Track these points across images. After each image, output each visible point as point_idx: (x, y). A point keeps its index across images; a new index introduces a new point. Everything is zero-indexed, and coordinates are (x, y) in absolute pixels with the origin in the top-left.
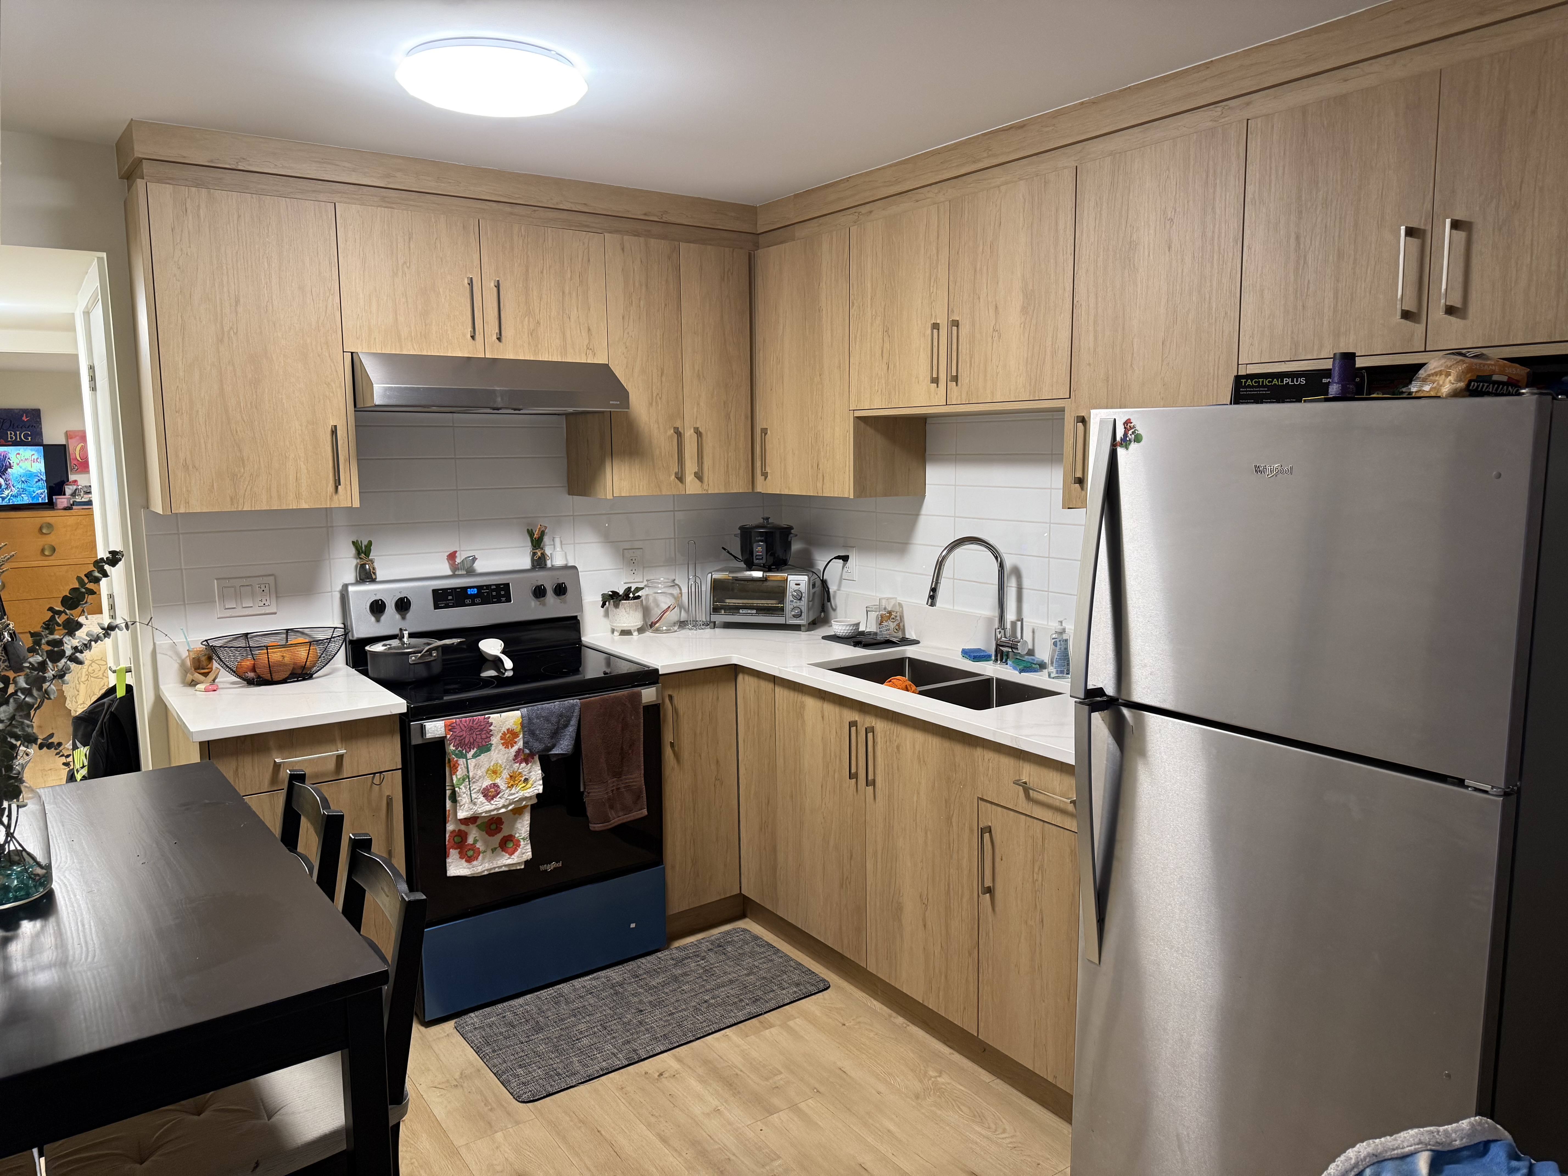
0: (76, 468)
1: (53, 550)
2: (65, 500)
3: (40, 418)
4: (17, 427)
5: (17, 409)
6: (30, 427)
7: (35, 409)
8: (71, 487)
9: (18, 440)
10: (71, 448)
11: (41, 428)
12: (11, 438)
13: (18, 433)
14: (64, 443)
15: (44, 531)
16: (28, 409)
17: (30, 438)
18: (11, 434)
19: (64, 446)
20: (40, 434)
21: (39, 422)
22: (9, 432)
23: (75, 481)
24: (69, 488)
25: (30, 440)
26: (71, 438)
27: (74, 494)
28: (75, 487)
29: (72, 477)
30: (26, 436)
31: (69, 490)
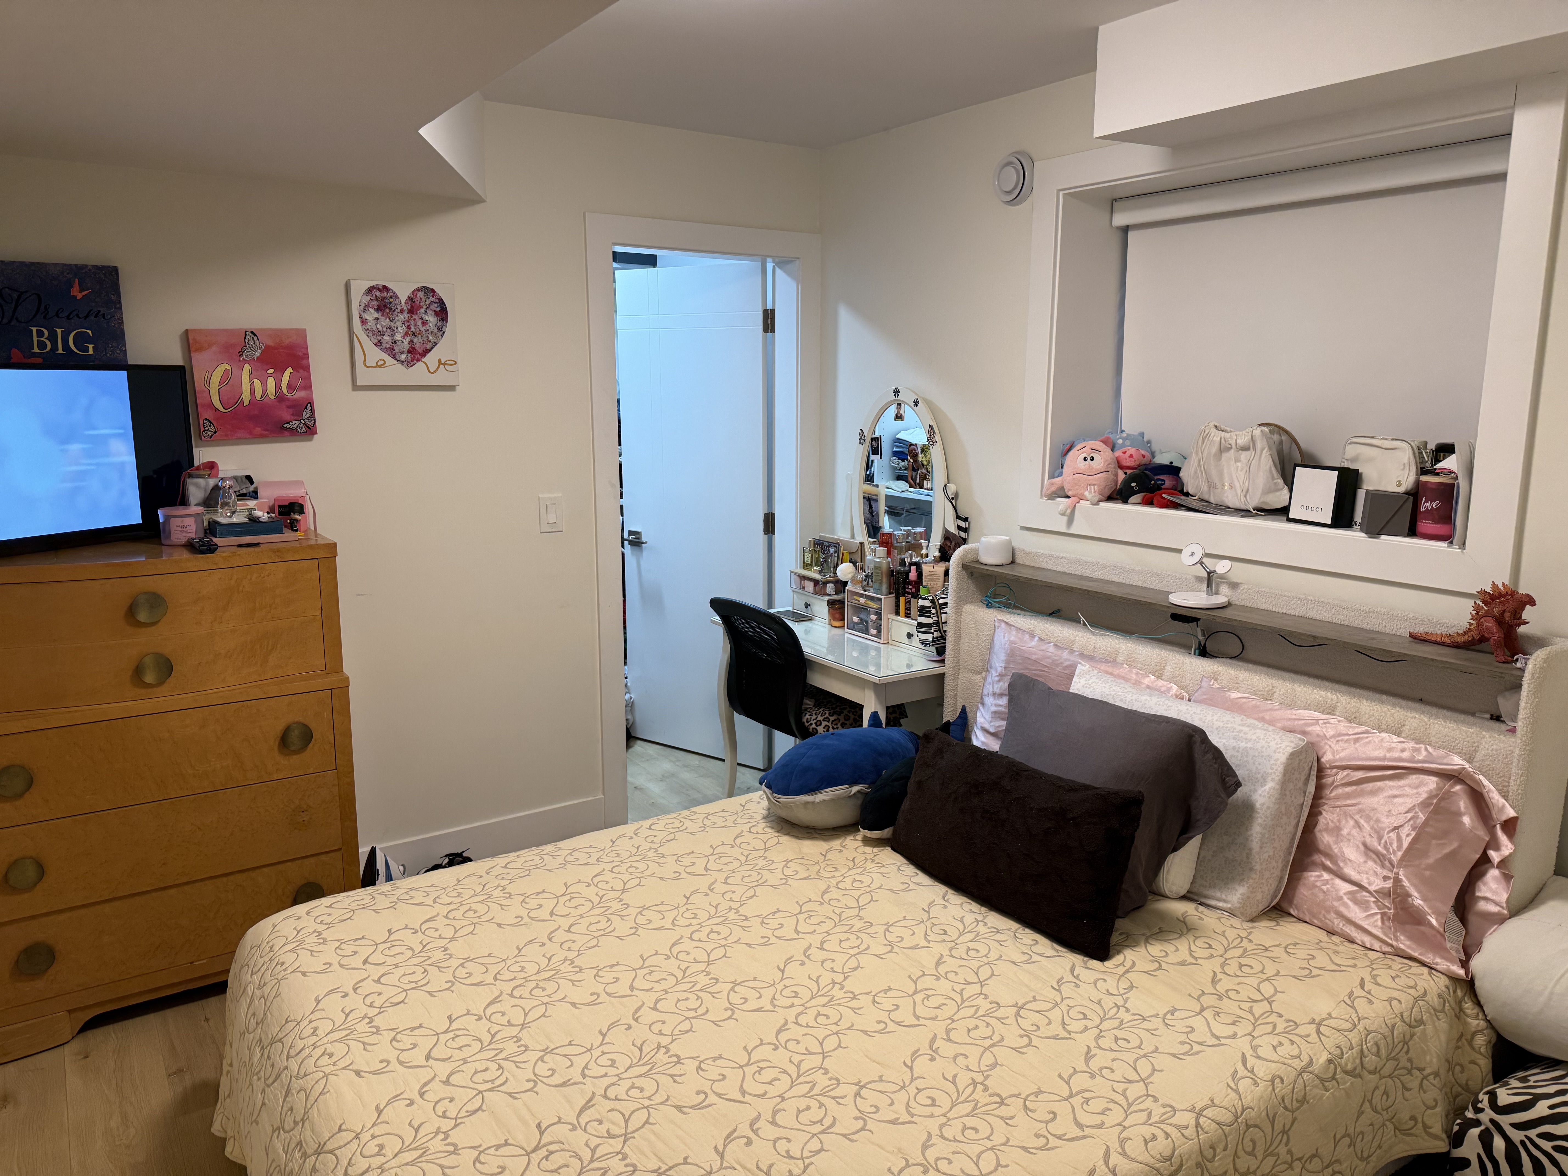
0: (212, 429)
1: (166, 668)
2: (191, 521)
3: (118, 293)
4: (57, 315)
5: (55, 265)
6: (92, 318)
7: (104, 267)
8: (201, 481)
9: (60, 351)
10: (198, 376)
11: (121, 321)
12: (42, 345)
13: (59, 331)
14: (180, 363)
15: (142, 616)
16: (84, 267)
17: (91, 346)
18: (40, 334)
19: (182, 368)
20: (119, 336)
21: (116, 304)
22: (34, 330)
23: (211, 466)
24: (197, 486)
25: (91, 352)
26: (200, 349)
27: (210, 501)
28: (212, 482)
29: (202, 454)
30: (81, 340)
31: (196, 489)
